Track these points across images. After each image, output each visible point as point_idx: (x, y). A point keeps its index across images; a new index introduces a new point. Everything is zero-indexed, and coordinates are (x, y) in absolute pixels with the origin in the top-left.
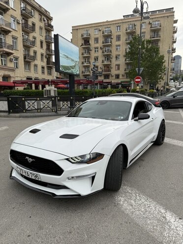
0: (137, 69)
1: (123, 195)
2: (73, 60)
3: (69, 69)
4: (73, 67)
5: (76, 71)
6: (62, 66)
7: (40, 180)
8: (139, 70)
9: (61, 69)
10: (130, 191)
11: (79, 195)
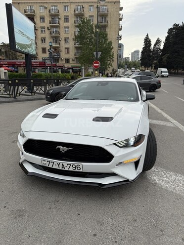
0: (95, 53)
1: (154, 175)
2: (28, 38)
3: (26, 48)
4: (29, 46)
5: (32, 51)
6: (19, 44)
7: (81, 170)
8: (97, 54)
9: (17, 47)
10: (155, 170)
11: (128, 180)
